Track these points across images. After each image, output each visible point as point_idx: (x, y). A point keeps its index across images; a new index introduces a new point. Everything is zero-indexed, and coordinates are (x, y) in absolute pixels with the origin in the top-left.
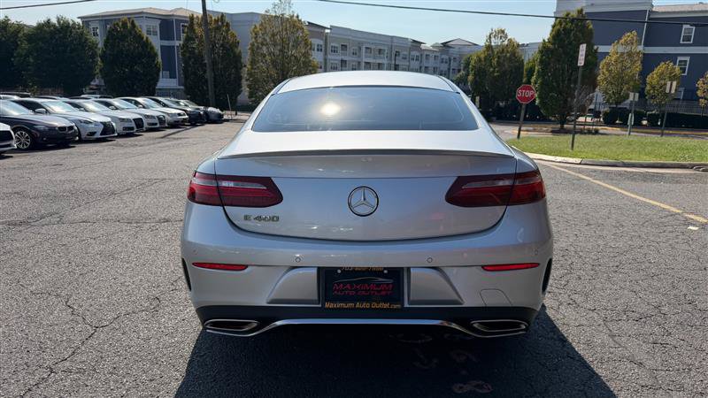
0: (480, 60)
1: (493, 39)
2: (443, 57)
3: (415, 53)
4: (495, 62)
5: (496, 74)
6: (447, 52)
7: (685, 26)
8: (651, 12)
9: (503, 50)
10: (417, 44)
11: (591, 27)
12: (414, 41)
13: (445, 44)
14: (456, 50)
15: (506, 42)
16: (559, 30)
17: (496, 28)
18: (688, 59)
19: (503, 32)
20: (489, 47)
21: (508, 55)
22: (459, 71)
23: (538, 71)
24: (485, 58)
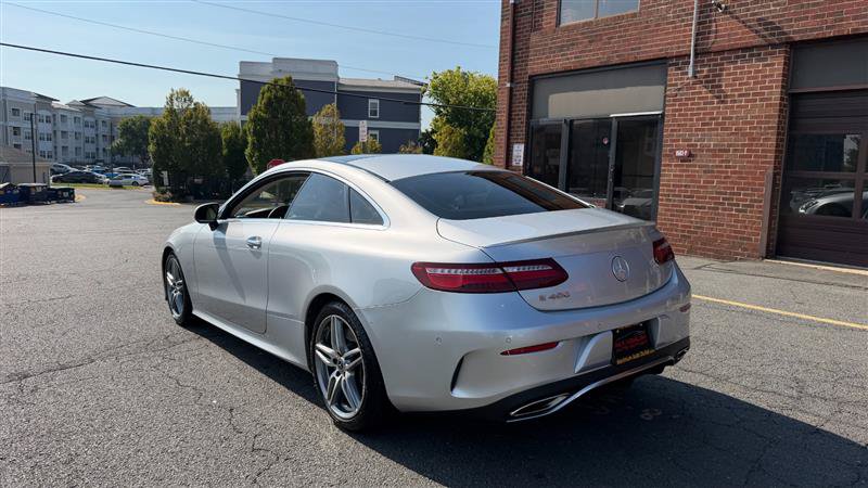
0: (162, 127)
1: (175, 101)
2: (86, 119)
3: (44, 113)
4: (183, 129)
5: (187, 144)
6: (92, 114)
7: (370, 101)
8: (339, 84)
9: (192, 115)
10: (44, 101)
11: (302, 97)
12: (40, 96)
13: (86, 103)
14: (105, 111)
15: (193, 106)
16: (269, 99)
17: (177, 89)
18: (377, 133)
19: (187, 94)
20: (171, 111)
21: (199, 122)
22: (113, 138)
23: (253, 143)
24: (170, 124)
